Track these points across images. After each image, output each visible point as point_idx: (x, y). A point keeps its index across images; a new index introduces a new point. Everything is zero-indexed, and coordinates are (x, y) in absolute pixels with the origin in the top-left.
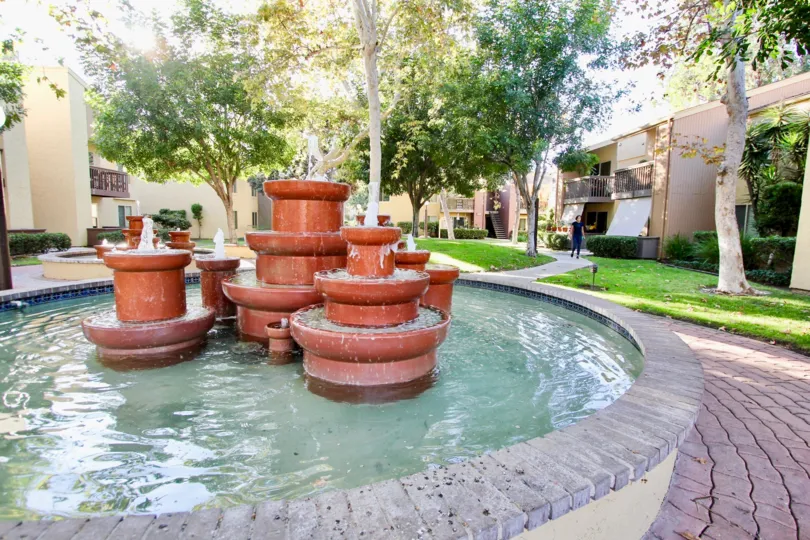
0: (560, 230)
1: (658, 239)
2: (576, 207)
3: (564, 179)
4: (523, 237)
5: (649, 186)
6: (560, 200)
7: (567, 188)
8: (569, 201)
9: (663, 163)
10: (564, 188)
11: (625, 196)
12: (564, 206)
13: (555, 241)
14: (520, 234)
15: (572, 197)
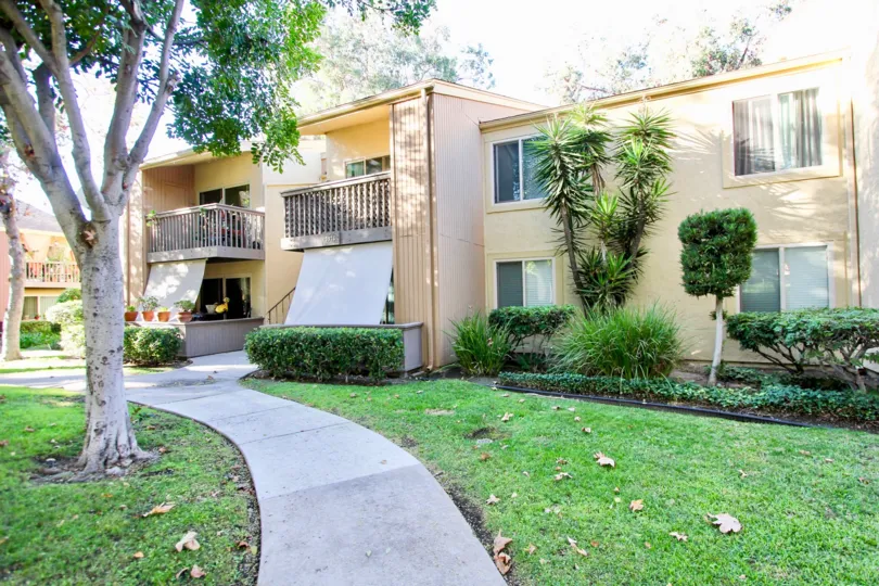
0: (148, 316)
1: (421, 326)
2: (182, 268)
3: (145, 211)
4: (35, 337)
5: (381, 221)
6: (138, 255)
7: (155, 231)
8: (165, 256)
9: (415, 174)
10: (148, 231)
11: (317, 241)
12: (149, 265)
13: (145, 344)
14: (26, 328)
15: (169, 247)
